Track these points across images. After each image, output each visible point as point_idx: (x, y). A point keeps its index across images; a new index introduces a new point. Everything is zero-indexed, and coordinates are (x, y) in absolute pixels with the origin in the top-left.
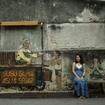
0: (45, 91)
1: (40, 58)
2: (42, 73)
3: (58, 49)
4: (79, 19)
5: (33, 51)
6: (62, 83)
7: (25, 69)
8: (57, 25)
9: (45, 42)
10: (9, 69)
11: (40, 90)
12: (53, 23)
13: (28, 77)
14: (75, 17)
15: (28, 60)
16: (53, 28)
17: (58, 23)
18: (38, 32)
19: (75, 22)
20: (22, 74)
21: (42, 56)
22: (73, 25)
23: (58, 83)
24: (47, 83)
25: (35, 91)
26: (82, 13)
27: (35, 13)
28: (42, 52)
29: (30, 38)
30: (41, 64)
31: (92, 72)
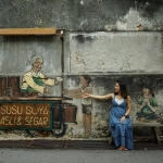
0: (66, 137)
1: (59, 87)
2: (62, 110)
3: (87, 72)
4: (120, 26)
5: (48, 74)
6: (93, 127)
7: (35, 103)
8: (85, 35)
9: (67, 62)
10: (11, 103)
11: (57, 136)
12: (80, 31)
13: (39, 116)
14: (115, 22)
15: (40, 89)
16: (80, 39)
17: (88, 32)
18: (56, 46)
19: (115, 31)
20: (30, 111)
22: (112, 35)
24: (70, 125)
25: (50, 138)
26: (127, 17)
27: (51, 15)
28: (62, 77)
29: (44, 55)
30: (59, 95)
31: (139, 110)
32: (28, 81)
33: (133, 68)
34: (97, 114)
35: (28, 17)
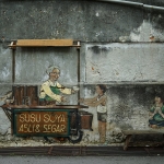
1: (76, 95)
2: (78, 118)
3: (102, 82)
4: (134, 37)
5: (65, 84)
6: (108, 133)
7: (53, 112)
8: (101, 46)
9: (83, 72)
11: (74, 142)
12: (95, 42)
13: (57, 123)
14: (129, 34)
15: (57, 98)
16: (96, 50)
17: (103, 43)
18: (72, 56)
19: (129, 42)
20: (48, 119)
21: (79, 92)
22: (126, 46)
23: (101, 132)
24: (86, 132)
25: (67, 144)
26: (140, 29)
27: (67, 26)
28: (79, 86)
29: (61, 65)
30: (76, 103)
31: (151, 117)
32: (46, 90)
33: (145, 78)
34: (111, 122)
35: (45, 28)
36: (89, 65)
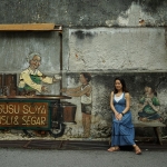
0: (65, 137)
1: (57, 85)
2: (61, 109)
3: (86, 70)
4: (122, 21)
5: (46, 72)
6: (93, 126)
7: (33, 102)
8: (85, 31)
10: (7, 102)
11: (56, 136)
12: (79, 27)
13: (37, 115)
14: (116, 17)
16: (80, 35)
17: (88, 28)
18: (54, 42)
19: (116, 26)
20: (27, 110)
21: (61, 81)
22: (113, 31)
23: (85, 125)
24: (69, 125)
25: (48, 138)
26: (128, 12)
27: (49, 10)
28: (61, 74)
29: (42, 52)
30: (58, 93)
31: (140, 110)
32: (25, 79)
33: (135, 66)
34: (97, 114)
35: (25, 12)
36: (72, 52)
